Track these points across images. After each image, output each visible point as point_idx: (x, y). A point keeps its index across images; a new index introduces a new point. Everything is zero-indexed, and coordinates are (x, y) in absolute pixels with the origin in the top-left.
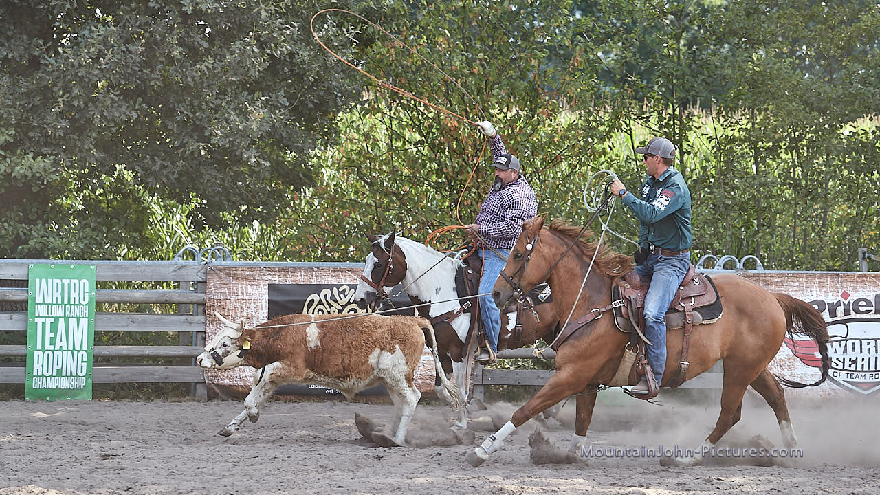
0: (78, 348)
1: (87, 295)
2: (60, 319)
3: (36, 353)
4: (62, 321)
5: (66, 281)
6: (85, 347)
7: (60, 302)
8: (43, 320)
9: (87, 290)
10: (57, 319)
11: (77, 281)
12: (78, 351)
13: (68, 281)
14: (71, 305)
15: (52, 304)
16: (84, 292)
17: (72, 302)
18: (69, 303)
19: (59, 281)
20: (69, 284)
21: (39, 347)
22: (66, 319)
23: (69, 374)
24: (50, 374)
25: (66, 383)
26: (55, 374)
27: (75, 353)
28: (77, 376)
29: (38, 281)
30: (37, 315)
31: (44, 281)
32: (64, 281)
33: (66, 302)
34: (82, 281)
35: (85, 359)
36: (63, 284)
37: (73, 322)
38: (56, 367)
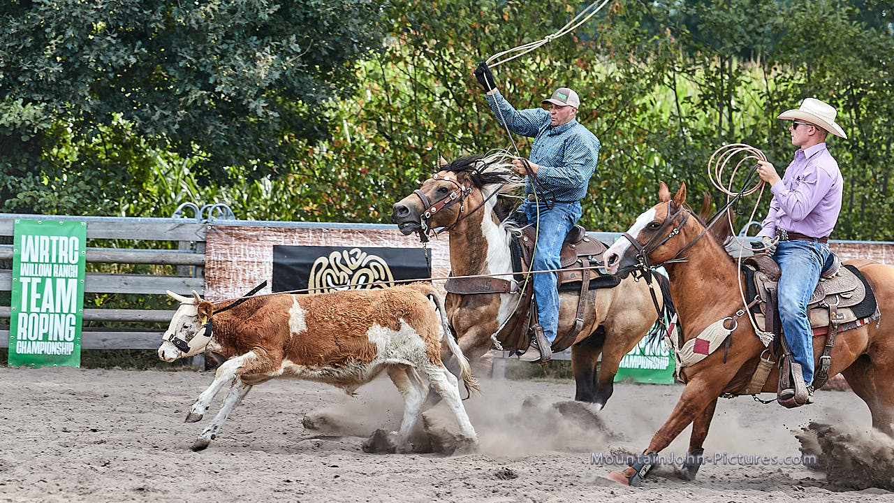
0: (66, 310)
1: (77, 253)
2: (47, 279)
3: (21, 315)
4: (49, 281)
5: (54, 239)
6: (74, 310)
7: (47, 261)
8: (28, 280)
9: (77, 248)
10: (44, 279)
11: (66, 239)
12: (66, 314)
13: (57, 238)
14: (59, 264)
15: (39, 263)
16: (74, 251)
17: (60, 261)
18: (57, 262)
19: (47, 238)
20: (58, 241)
21: (24, 308)
22: (54, 279)
23: (55, 339)
24: (35, 338)
25: (52, 348)
26: (40, 338)
27: (63, 316)
28: (65, 341)
29: (24, 237)
30: (22, 274)
31: (30, 237)
32: (52, 238)
33: (54, 260)
34: (72, 238)
35: (73, 323)
36: (51, 241)
37: (61, 283)
38: (42, 331)
